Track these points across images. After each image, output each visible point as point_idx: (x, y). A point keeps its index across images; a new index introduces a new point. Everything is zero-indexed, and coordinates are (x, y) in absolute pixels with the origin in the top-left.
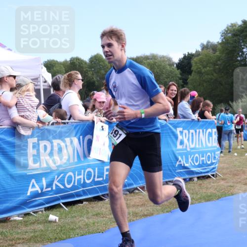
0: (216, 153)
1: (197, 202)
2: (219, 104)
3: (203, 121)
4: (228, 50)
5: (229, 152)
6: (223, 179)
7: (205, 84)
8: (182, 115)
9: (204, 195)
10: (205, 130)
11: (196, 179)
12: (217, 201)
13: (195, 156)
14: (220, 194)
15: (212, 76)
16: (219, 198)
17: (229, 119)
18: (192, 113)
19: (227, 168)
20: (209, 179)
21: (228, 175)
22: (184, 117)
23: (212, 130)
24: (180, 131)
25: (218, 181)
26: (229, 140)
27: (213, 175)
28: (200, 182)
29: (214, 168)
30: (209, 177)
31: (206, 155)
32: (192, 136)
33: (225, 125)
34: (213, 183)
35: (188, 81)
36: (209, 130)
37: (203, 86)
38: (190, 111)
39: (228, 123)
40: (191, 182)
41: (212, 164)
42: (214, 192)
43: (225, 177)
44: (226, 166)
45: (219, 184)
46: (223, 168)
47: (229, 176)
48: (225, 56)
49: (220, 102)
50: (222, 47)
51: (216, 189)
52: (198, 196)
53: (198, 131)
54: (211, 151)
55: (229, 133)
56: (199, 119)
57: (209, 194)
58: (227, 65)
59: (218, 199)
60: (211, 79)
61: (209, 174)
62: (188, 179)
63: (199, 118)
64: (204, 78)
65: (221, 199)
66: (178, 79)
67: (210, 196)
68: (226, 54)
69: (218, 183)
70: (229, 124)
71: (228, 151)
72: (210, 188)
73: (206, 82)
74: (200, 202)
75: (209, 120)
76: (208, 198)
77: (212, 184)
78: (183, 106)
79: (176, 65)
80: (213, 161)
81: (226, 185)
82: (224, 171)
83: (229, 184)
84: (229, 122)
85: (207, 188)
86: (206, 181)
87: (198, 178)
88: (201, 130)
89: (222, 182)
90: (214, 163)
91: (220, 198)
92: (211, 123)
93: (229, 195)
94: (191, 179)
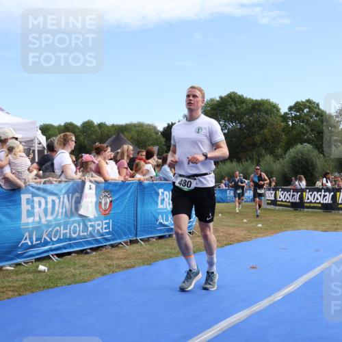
1: (174, 256)
18: (172, 177)
22: (166, 180)
24: (162, 192)
40: (170, 238)
45: (196, 240)
65: (197, 253)
69: (194, 239)
74: (177, 256)
79: (161, 133)
94: (170, 236)
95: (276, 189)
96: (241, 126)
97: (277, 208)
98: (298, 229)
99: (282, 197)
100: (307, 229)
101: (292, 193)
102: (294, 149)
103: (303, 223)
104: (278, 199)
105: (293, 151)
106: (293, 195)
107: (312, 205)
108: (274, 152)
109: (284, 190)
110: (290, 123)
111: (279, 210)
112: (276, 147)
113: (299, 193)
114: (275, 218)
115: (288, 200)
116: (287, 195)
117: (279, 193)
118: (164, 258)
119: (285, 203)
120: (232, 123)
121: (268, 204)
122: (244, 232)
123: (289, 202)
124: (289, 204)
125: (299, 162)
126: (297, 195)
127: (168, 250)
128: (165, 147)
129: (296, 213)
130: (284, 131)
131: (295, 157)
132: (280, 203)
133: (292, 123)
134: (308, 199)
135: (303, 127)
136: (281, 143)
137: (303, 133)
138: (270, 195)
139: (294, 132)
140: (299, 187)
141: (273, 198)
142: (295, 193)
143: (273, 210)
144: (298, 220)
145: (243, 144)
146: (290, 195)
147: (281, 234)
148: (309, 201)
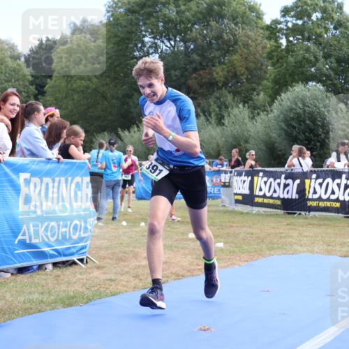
0: (89, 220)
1: (48, 308)
2: (100, 133)
3: (67, 163)
4: (119, 36)
5: (114, 219)
6: (98, 268)
7: (76, 97)
8: (29, 150)
9: (62, 295)
10: (70, 179)
11: (50, 267)
12: (85, 307)
13: (50, 226)
14: (90, 294)
15: (89, 82)
16: (89, 300)
17: (115, 161)
18: (47, 148)
19: (107, 248)
20: (74, 266)
21: (108, 260)
22: (33, 154)
23: (82, 180)
24: (25, 180)
25: (89, 271)
26: (113, 198)
27: (81, 260)
28: (58, 272)
29: (83, 248)
30: (74, 263)
31: (71, 224)
32: (47, 189)
33: (108, 172)
34: (81, 274)
35: (45, 89)
36: (78, 179)
37: (73, 99)
38: (44, 144)
39: (113, 168)
40: (40, 272)
41: (81, 239)
42: (81, 290)
43: (102, 264)
44: (106, 243)
45: (92, 275)
46: (100, 248)
47: (111, 262)
48: (113, 48)
49: (102, 129)
50: (108, 31)
51: (84, 285)
52: (52, 298)
53: (57, 179)
54: (79, 217)
55: (115, 185)
56: (59, 159)
57: (72, 294)
58: (116, 64)
59: (86, 303)
60: (88, 88)
61: (75, 258)
62: (35, 267)
63: (60, 156)
64: (74, 86)
65: (93, 302)
66: (27, 84)
67: (73, 298)
68: (115, 44)
69: (90, 273)
70: (114, 170)
71: (111, 217)
72: (74, 283)
73: (78, 93)
74: (53, 309)
75: (78, 161)
76: (70, 302)
77: (79, 276)
78: (31, 134)
79: (25, 58)
80: (83, 235)
81: (103, 277)
82: (102, 253)
83: (108, 276)
84: (115, 166)
85: (69, 283)
86: (69, 271)
87: (55, 264)
88: (63, 179)
89: (96, 273)
90: (85, 237)
91: (91, 300)
92: (81, 166)
93: (107, 296)
94: (40, 267)
95: (252, 173)
96: (187, 48)
97: (256, 210)
98: (295, 252)
99: (265, 189)
100: (312, 252)
101: (283, 181)
102: (289, 93)
103: (305, 240)
104: (257, 192)
105: (287, 98)
106: (286, 186)
107: (322, 204)
108: (251, 99)
109: (268, 174)
110: (284, 42)
111: (258, 214)
112: (254, 89)
113: (298, 181)
114: (250, 230)
115: (275, 195)
116: (274, 184)
117: (259, 181)
118: (27, 312)
119: (271, 201)
120: (169, 40)
121: (237, 201)
122: (189, 257)
123: (278, 198)
124: (279, 202)
125: (299, 119)
126: (294, 185)
127: (36, 296)
128: (32, 88)
129: (291, 219)
130: (270, 56)
131: (291, 109)
132: (260, 200)
133: (288, 41)
134: (315, 192)
135: (308, 50)
136: (265, 82)
137: (309, 61)
138: (240, 185)
139: (291, 59)
140: (297, 169)
141: (247, 191)
142: (290, 181)
143: (247, 213)
144: (295, 234)
145: (190, 82)
146: (279, 184)
147: (261, 262)
148: (316, 196)
